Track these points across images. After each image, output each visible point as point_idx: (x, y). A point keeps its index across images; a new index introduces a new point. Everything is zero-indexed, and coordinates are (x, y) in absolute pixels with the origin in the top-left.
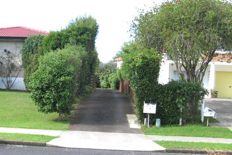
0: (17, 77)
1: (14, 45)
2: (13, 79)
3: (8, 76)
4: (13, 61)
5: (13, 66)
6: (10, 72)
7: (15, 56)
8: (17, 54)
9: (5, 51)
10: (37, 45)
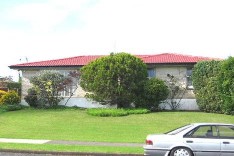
0: (181, 98)
1: (177, 70)
2: (178, 101)
3: (173, 98)
4: (176, 85)
5: (177, 88)
6: (174, 94)
7: (179, 80)
8: (180, 78)
9: (168, 75)
10: (211, 69)
